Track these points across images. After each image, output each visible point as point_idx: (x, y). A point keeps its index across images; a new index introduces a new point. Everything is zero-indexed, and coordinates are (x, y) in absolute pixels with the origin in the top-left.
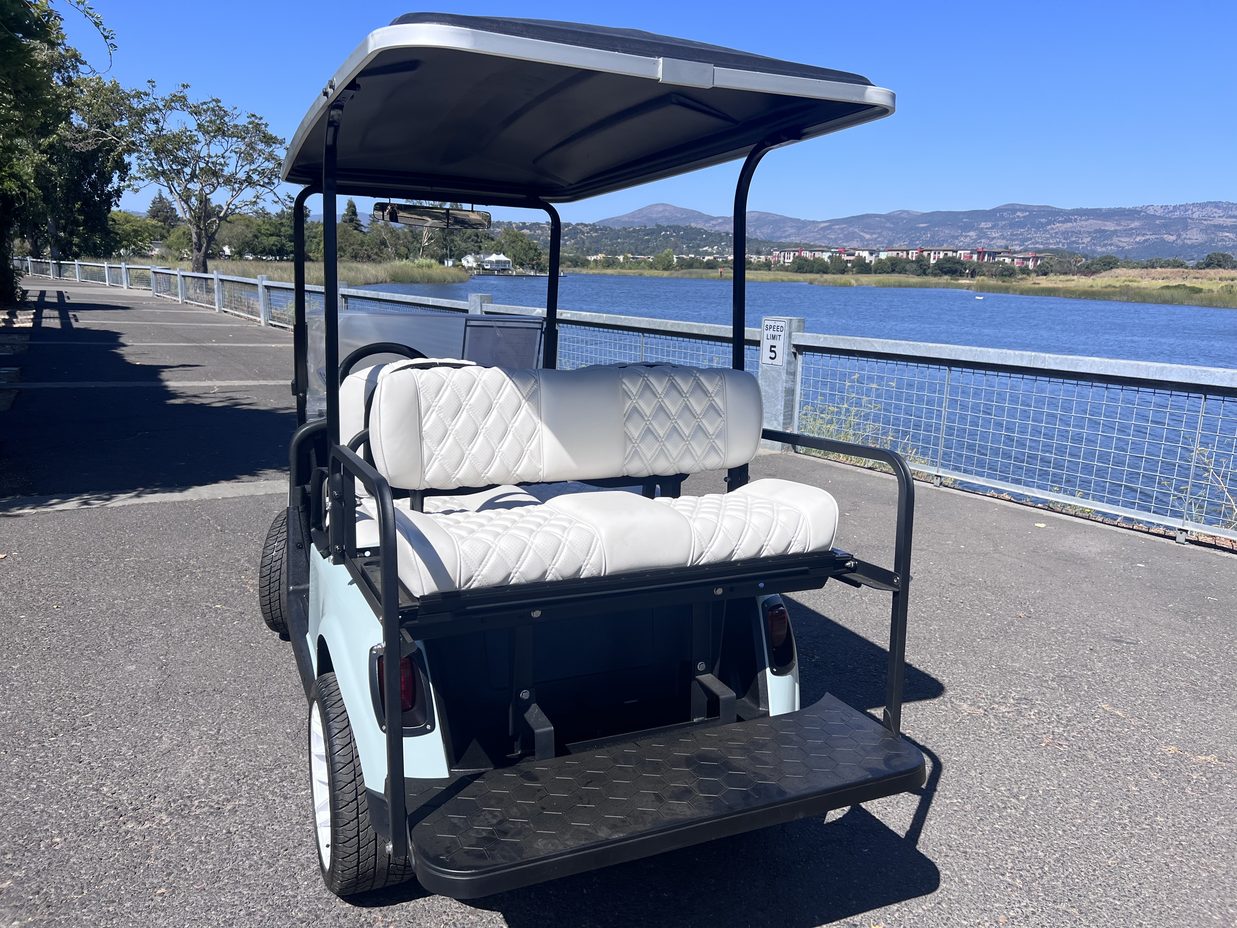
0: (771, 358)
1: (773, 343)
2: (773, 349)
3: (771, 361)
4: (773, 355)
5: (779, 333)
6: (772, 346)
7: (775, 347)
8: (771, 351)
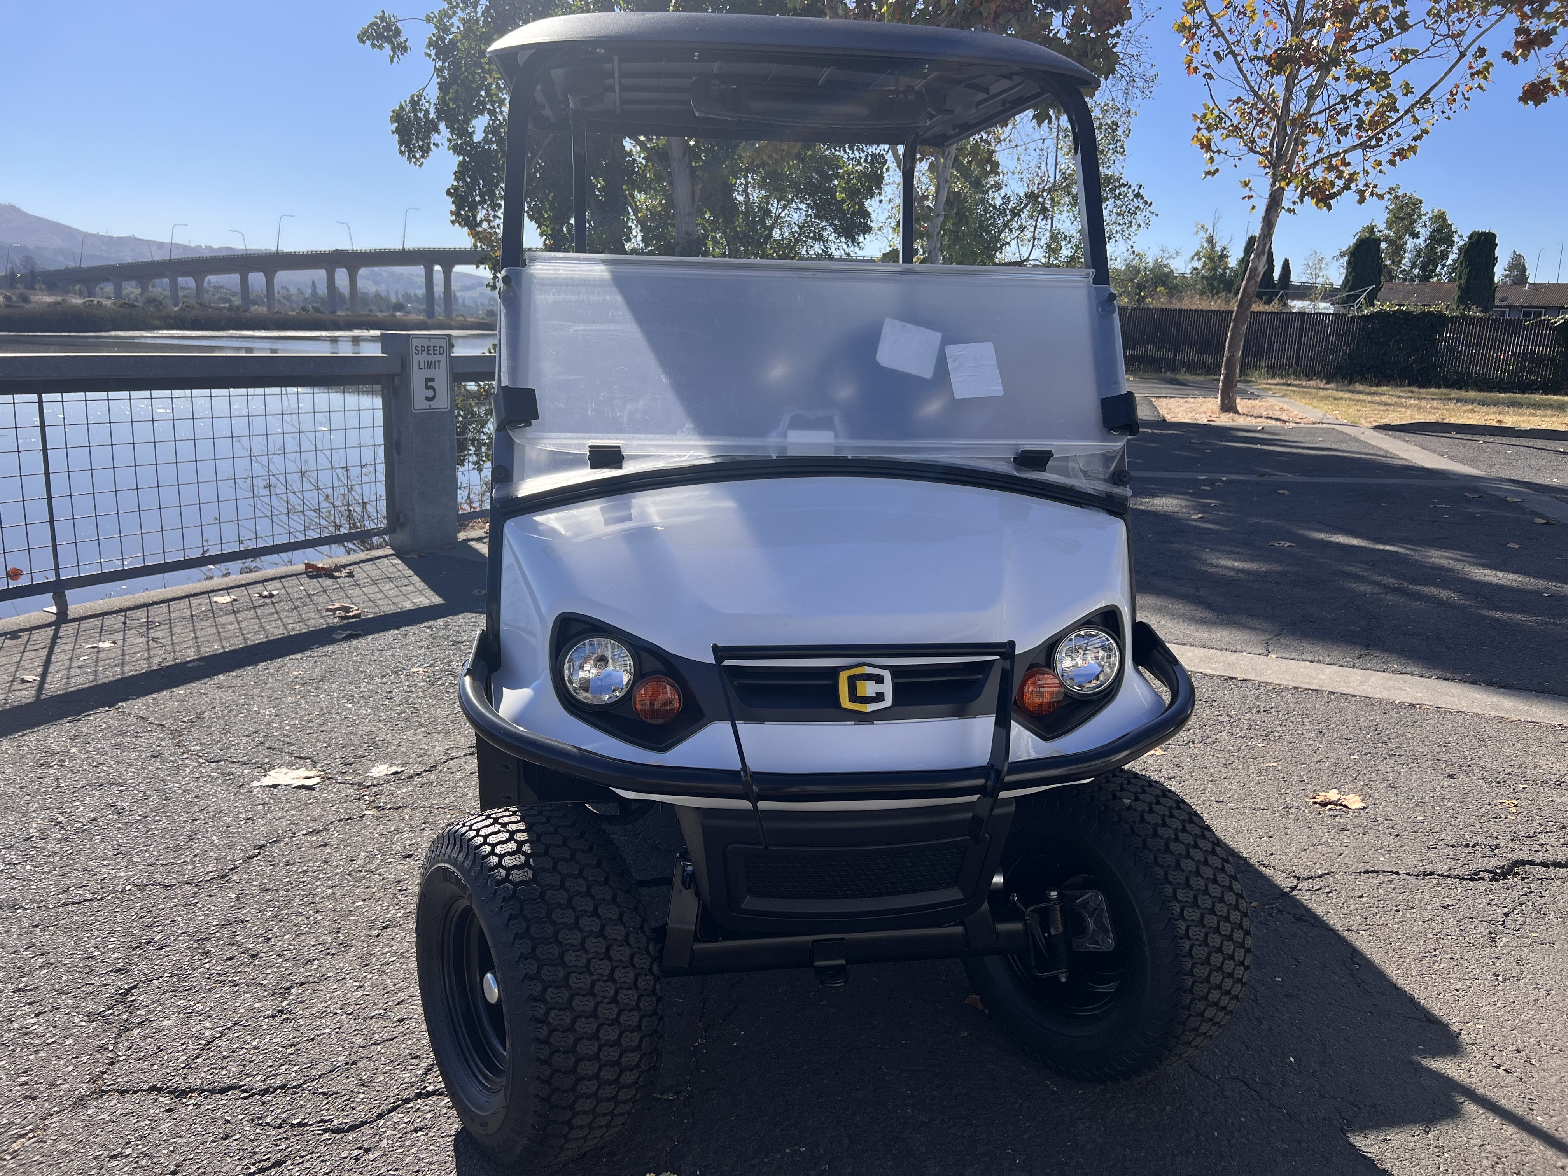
0: (427, 399)
1: (429, 373)
2: (430, 384)
3: (426, 405)
4: (430, 393)
5: (438, 357)
6: (428, 380)
7: (432, 380)
8: (428, 388)
